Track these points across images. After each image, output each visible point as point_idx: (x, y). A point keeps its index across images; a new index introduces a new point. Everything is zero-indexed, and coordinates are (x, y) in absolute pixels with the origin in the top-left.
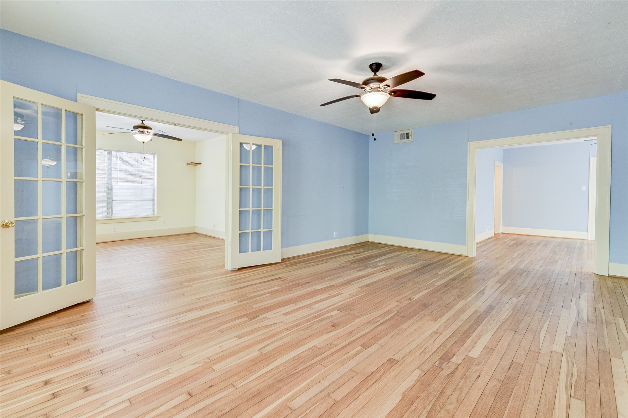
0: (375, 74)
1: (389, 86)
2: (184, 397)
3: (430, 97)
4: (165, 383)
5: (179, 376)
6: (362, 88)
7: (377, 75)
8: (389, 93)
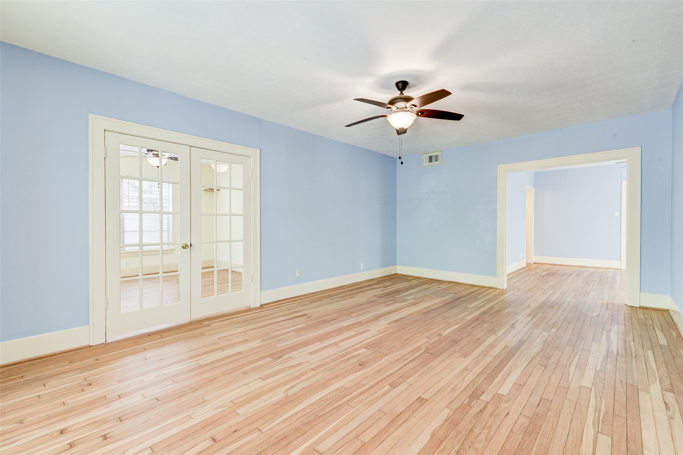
0: (402, 93)
1: (416, 106)
2: (208, 443)
3: (457, 117)
4: (187, 428)
5: (201, 421)
6: (388, 108)
7: (403, 94)
8: (416, 113)
